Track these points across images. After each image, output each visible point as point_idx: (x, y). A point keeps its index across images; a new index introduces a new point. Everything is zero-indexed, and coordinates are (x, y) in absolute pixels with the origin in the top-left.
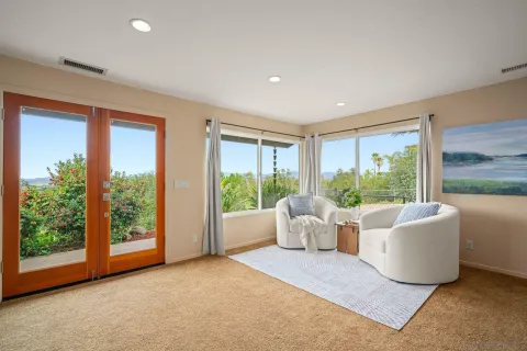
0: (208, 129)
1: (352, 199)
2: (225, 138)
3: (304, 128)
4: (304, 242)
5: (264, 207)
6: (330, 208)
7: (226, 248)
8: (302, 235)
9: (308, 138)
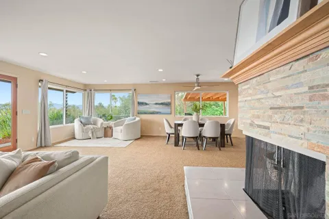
0: (40, 84)
1: (109, 118)
2: (50, 88)
3: (85, 85)
4: (91, 135)
5: (66, 123)
6: (100, 121)
7: (52, 142)
8: (90, 132)
9: (88, 91)
